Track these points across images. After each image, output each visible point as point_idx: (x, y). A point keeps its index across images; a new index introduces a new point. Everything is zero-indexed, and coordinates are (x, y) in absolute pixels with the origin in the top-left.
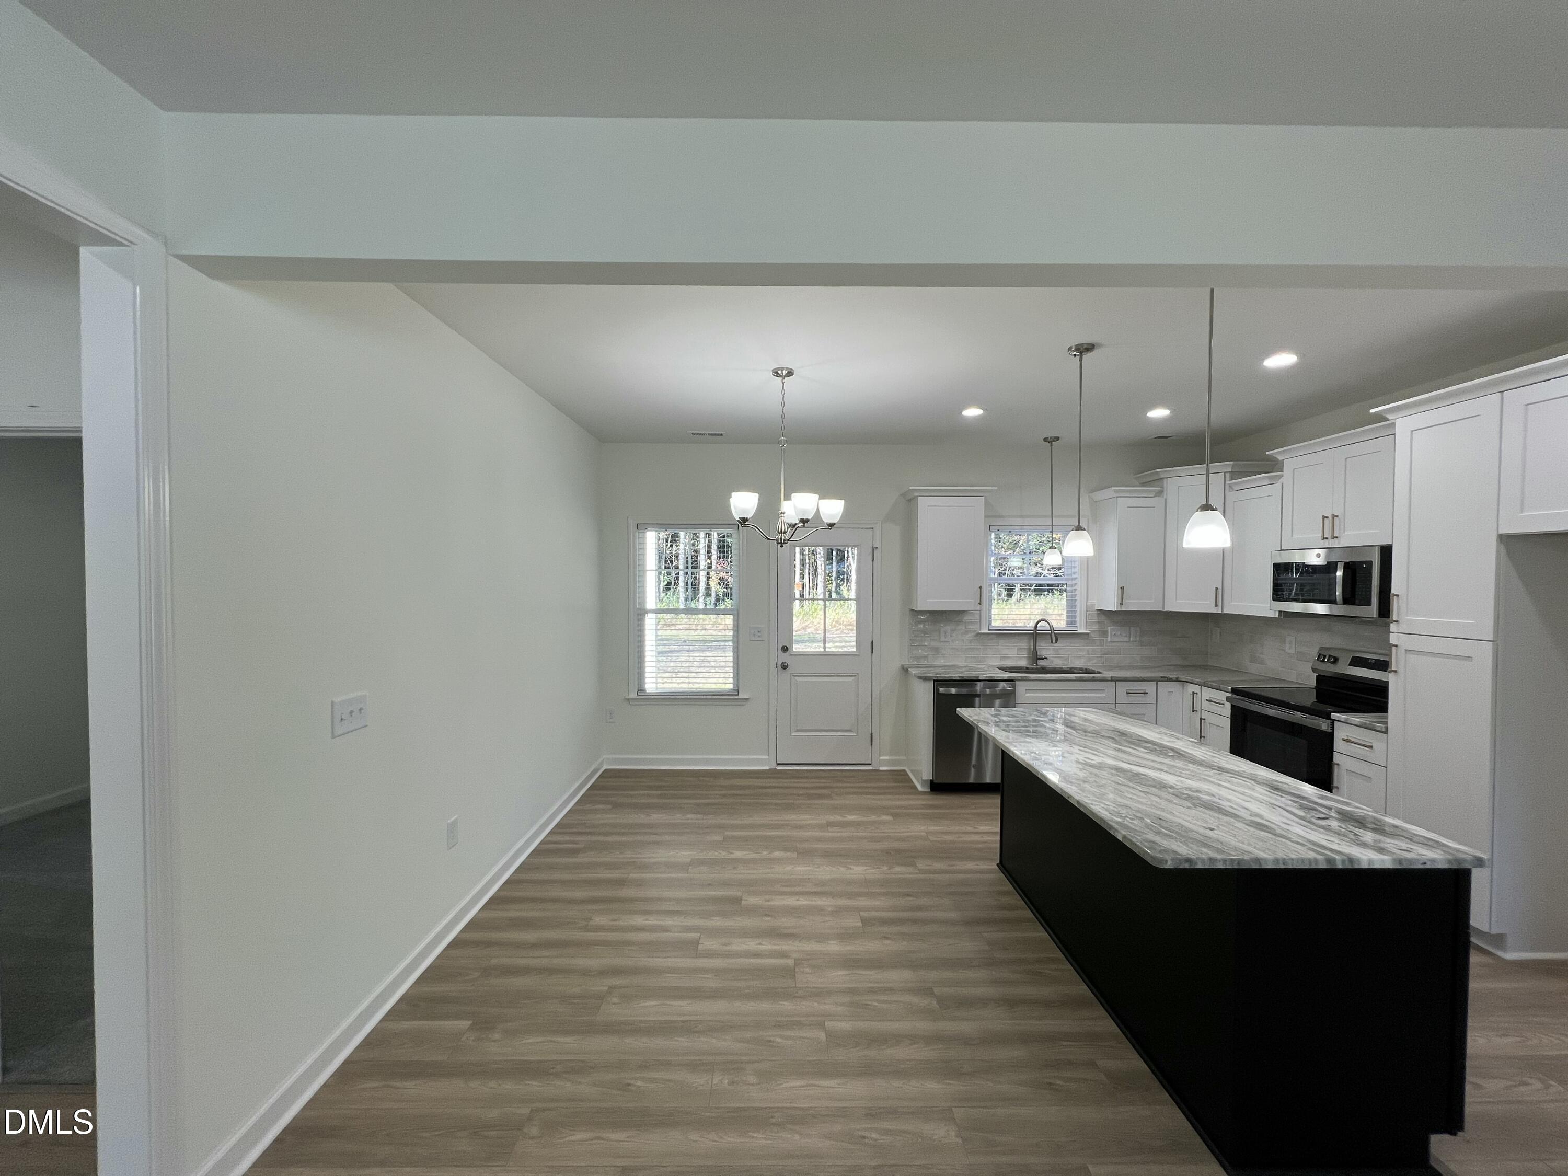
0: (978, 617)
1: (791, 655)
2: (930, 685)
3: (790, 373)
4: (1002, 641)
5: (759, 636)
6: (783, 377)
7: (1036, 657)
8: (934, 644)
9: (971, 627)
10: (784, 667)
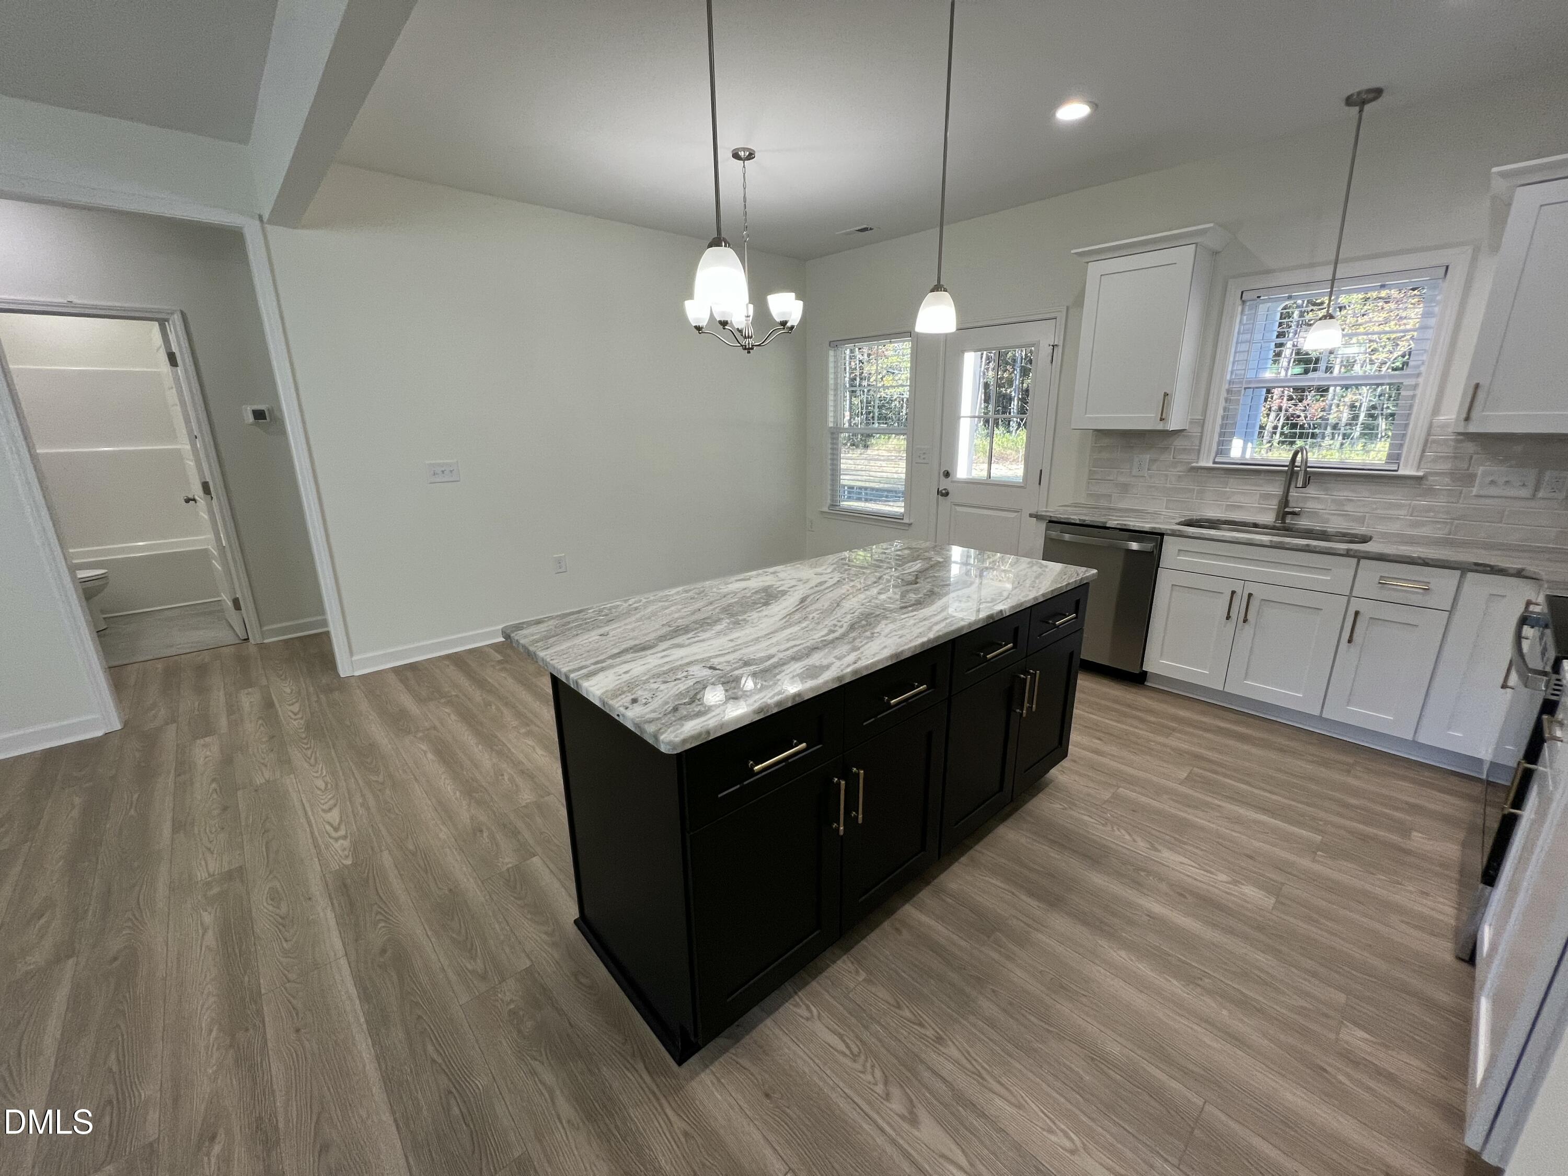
0: (1197, 442)
1: (953, 482)
2: (1043, 526)
3: (751, 156)
4: (1232, 481)
5: (924, 459)
6: (744, 160)
7: (1285, 511)
8: (1122, 479)
9: (1184, 457)
10: (945, 494)
